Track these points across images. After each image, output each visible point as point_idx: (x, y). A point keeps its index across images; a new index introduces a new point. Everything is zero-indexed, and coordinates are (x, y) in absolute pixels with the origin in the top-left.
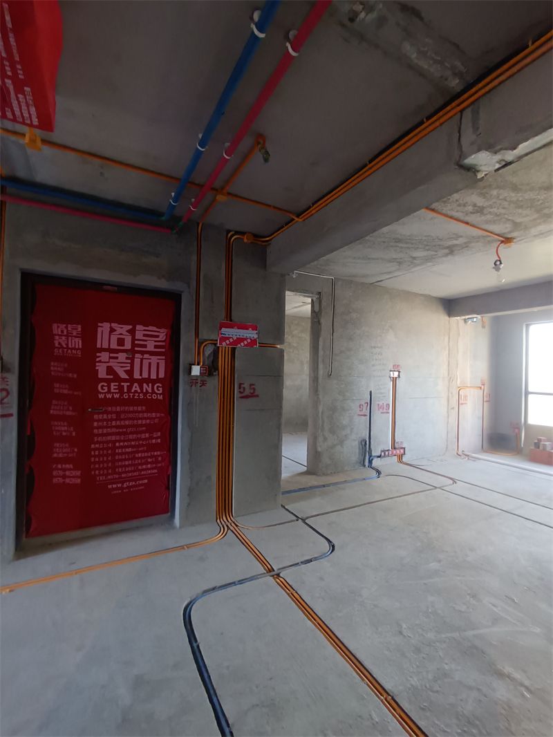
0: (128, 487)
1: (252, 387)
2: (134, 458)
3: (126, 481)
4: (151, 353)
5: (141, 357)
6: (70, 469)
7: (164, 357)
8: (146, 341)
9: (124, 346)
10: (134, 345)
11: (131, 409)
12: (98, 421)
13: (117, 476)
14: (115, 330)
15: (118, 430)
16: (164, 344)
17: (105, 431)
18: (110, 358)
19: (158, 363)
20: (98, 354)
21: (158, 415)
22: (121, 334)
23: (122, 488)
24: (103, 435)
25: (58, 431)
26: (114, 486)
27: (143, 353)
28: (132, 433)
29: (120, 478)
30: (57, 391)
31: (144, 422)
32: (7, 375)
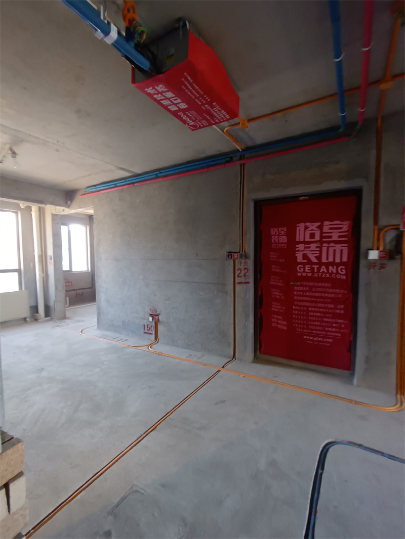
0: (317, 341)
4: (336, 242)
8: (331, 233)
13: (310, 331)
16: (347, 233)
17: (301, 298)
19: (342, 250)
21: (342, 291)
22: (312, 230)
24: (300, 301)
27: (329, 242)
29: (312, 333)
30: (273, 270)
31: (330, 295)
32: (247, 260)
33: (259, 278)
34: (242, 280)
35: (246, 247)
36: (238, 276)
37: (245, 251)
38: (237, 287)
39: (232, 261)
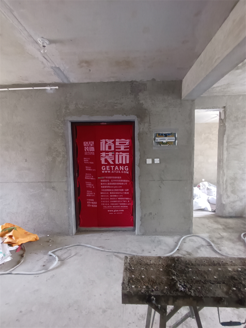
2: (118, 200)
3: (115, 209)
5: (118, 154)
6: (93, 201)
7: (128, 153)
9: (111, 149)
10: (115, 148)
11: (115, 178)
12: (103, 182)
14: (107, 142)
15: (110, 187)
18: (106, 155)
20: (101, 154)
23: (113, 212)
25: (88, 186)
26: (110, 211)
28: (116, 188)
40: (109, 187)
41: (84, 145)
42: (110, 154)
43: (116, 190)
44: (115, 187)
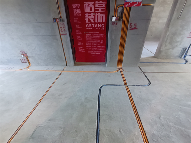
0: (95, 54)
1: (135, 25)
2: (97, 47)
4: (101, 13)
5: (97, 14)
6: (82, 48)
7: (104, 14)
8: (99, 8)
9: (92, 11)
10: (95, 10)
11: (95, 33)
12: (87, 36)
13: (93, 51)
14: (89, 5)
16: (104, 8)
17: (89, 39)
18: (89, 15)
19: (103, 16)
20: (85, 14)
21: (103, 35)
22: (91, 6)
24: (88, 40)
25: (78, 38)
26: (92, 54)
27: (98, 13)
29: (93, 52)
30: (76, 27)
31: (99, 37)
32: (64, 23)
33: (71, 31)
34: (63, 33)
35: (62, 15)
36: (61, 31)
37: (62, 18)
38: (62, 36)
39: (57, 23)
40: (91, 39)
41: (73, 8)
42: (92, 14)
43: (95, 41)
44: (95, 39)
